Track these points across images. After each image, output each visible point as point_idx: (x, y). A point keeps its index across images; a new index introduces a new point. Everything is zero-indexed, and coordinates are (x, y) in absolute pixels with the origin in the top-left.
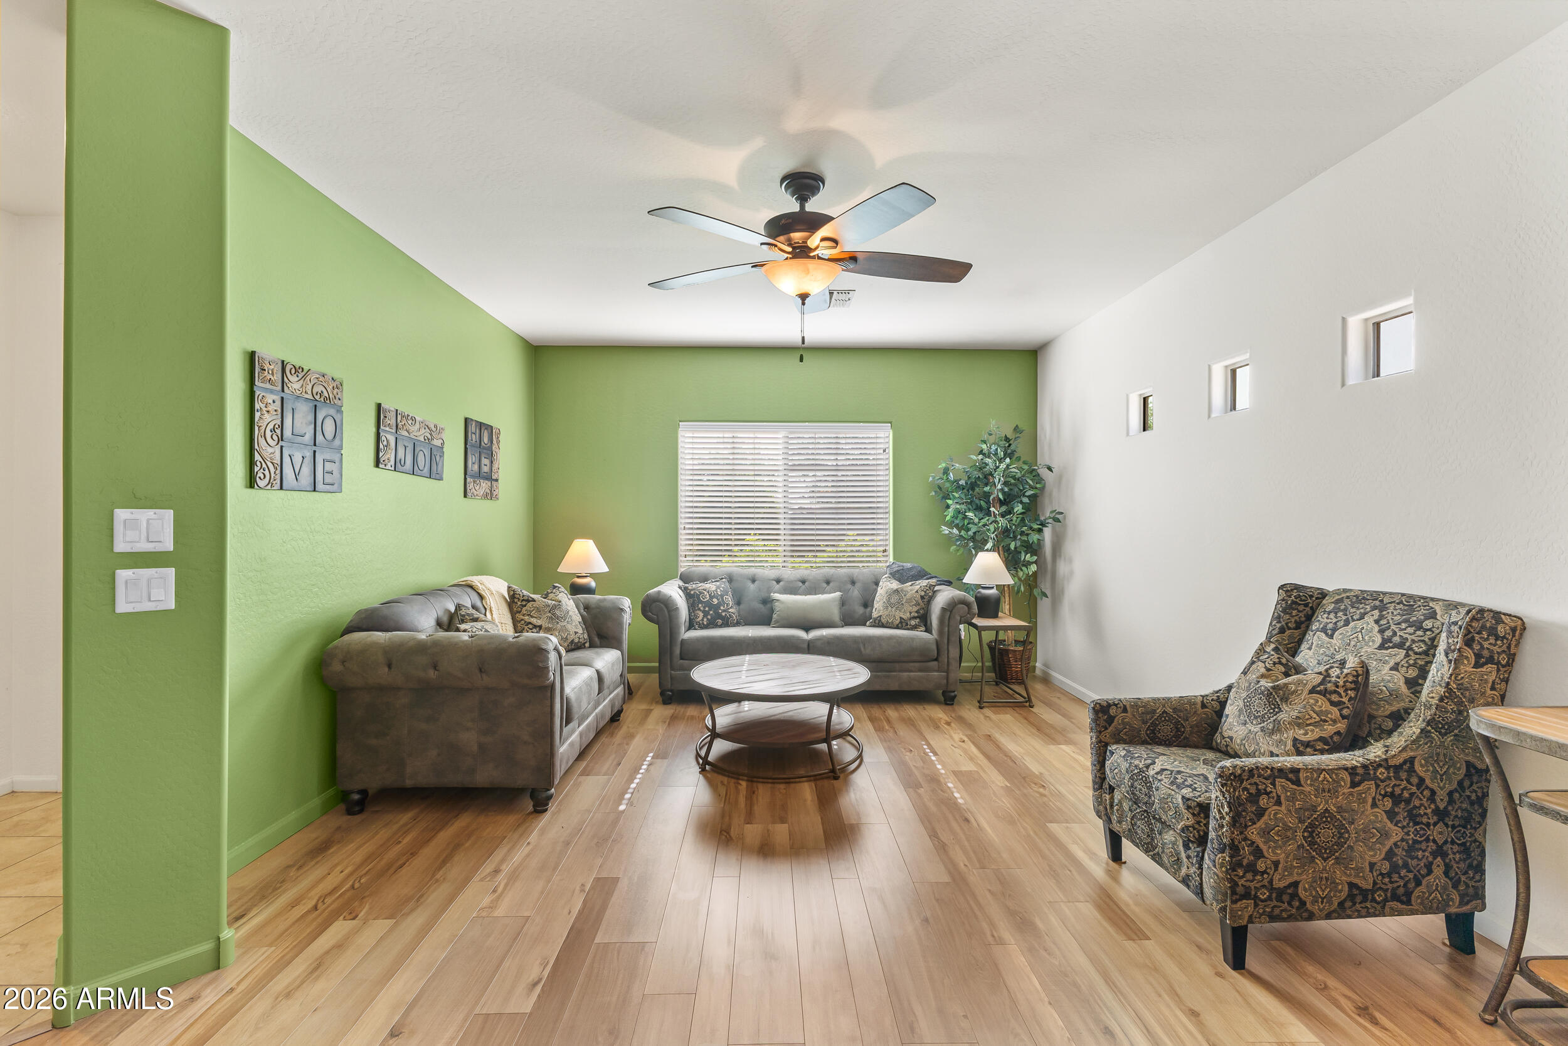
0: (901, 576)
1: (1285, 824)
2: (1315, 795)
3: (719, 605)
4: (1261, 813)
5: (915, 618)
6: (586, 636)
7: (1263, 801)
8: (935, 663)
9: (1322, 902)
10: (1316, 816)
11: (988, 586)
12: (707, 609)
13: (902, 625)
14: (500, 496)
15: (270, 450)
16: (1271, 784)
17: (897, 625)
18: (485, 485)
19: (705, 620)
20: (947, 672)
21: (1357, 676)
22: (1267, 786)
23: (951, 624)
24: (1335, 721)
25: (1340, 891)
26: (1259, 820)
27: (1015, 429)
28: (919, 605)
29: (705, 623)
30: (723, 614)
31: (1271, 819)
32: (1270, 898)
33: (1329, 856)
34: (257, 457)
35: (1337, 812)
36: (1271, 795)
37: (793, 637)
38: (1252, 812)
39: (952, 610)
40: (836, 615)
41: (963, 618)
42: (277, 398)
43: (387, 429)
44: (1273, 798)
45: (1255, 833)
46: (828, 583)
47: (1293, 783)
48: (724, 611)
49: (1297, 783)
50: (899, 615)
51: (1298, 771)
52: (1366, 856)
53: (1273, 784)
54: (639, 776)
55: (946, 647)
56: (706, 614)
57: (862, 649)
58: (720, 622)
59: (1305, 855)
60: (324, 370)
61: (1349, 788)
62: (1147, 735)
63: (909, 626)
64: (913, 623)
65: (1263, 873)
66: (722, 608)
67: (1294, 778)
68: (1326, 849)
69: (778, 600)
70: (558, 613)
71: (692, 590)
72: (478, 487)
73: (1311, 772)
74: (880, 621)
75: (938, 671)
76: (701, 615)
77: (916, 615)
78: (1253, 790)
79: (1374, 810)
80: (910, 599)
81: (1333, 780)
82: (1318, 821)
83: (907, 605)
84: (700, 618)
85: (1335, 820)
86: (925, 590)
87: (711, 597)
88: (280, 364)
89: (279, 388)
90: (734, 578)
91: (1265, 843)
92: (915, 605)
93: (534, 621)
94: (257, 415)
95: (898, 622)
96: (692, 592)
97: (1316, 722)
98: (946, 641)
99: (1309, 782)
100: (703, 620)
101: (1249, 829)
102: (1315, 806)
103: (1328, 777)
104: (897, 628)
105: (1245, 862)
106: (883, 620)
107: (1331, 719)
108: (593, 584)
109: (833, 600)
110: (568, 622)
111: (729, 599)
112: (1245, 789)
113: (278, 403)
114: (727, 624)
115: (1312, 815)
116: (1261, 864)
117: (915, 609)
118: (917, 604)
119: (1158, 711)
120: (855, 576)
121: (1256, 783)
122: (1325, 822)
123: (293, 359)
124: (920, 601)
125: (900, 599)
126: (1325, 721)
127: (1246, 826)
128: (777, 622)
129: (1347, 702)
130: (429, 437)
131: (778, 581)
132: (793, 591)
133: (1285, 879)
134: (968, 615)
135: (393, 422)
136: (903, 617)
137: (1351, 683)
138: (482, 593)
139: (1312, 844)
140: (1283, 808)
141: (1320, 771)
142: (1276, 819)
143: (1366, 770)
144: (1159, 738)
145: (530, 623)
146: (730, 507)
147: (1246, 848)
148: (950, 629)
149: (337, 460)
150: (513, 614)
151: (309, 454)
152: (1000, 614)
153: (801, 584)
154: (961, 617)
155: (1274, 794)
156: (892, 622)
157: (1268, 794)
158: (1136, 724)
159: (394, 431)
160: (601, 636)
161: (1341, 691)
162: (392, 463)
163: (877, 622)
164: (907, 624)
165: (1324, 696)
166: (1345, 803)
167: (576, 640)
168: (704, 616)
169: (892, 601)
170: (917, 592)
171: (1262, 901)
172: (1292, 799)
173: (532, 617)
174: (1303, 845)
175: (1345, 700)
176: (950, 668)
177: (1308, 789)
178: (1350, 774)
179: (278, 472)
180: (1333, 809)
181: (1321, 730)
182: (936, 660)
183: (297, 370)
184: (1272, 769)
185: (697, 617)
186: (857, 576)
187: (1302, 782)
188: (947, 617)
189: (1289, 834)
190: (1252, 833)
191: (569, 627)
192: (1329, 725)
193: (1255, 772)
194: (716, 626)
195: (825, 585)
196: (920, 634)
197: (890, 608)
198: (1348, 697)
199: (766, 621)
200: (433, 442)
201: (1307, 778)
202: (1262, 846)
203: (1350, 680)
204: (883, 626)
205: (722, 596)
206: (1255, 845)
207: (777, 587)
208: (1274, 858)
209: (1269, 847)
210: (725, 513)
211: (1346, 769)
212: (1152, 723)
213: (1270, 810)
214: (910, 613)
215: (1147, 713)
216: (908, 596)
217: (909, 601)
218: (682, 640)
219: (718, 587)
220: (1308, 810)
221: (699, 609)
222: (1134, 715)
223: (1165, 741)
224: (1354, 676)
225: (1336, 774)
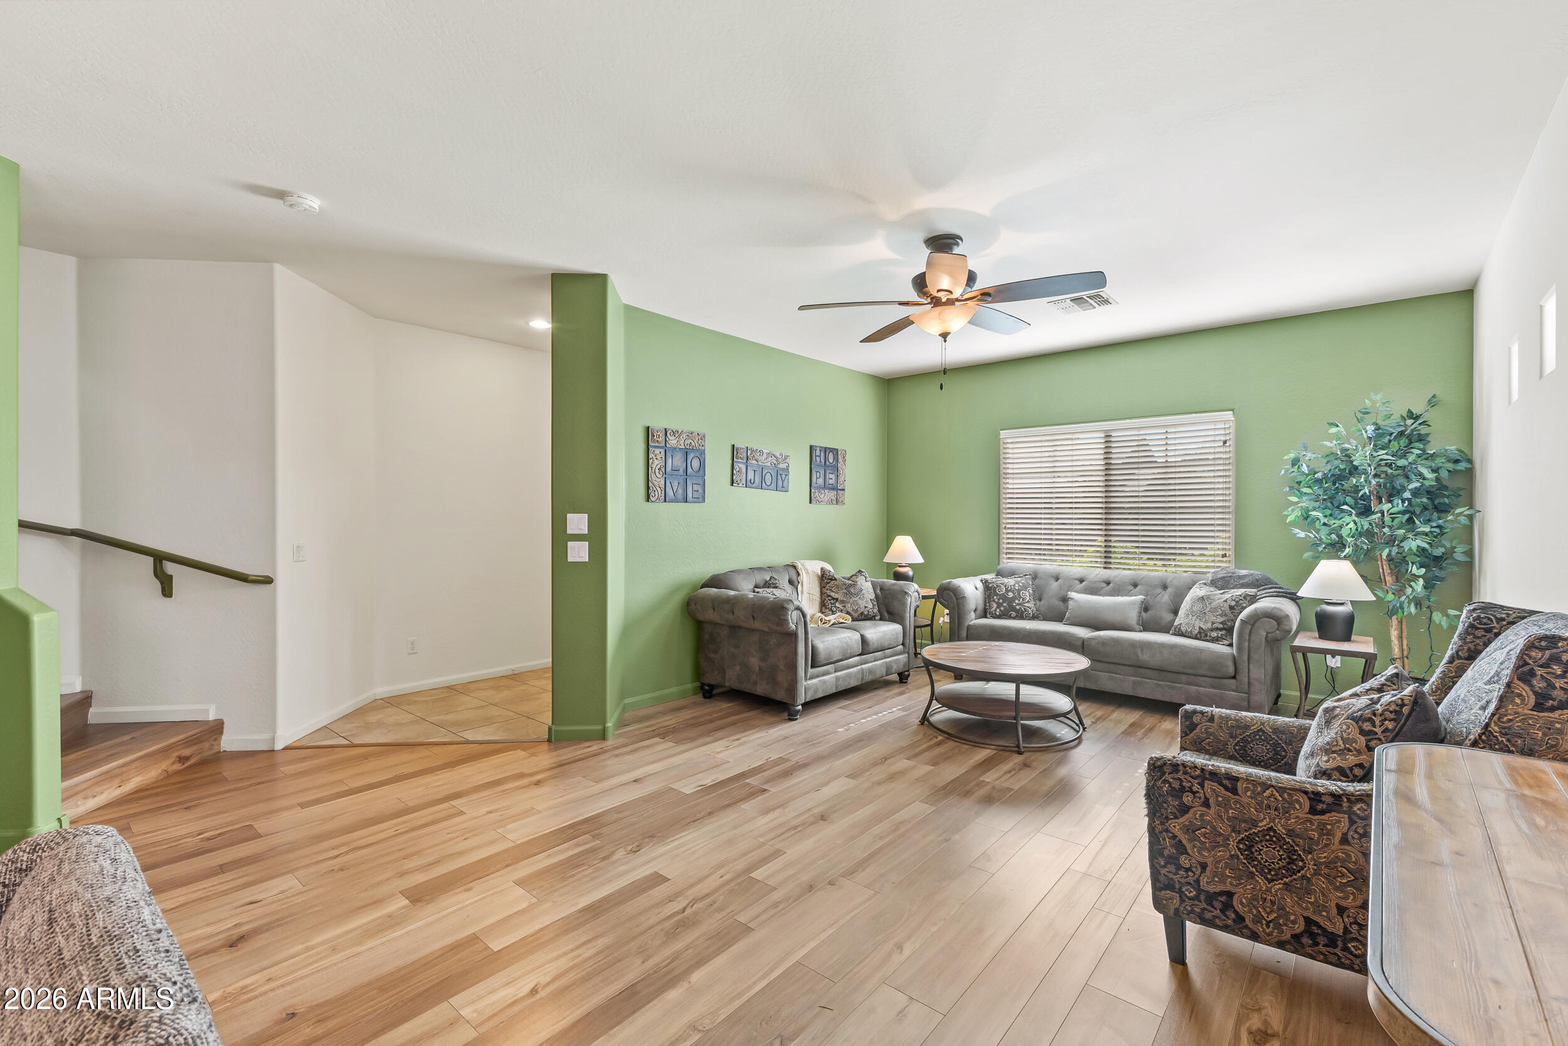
0: (1222, 583)
1: (1214, 828)
2: (1256, 809)
3: (1013, 599)
4: (1184, 810)
5: (1217, 629)
6: (875, 611)
7: (1187, 798)
8: (1233, 681)
9: (1268, 927)
10: (1256, 831)
11: (1334, 601)
12: (1001, 601)
13: (1202, 635)
14: (846, 502)
15: (658, 480)
16: (1199, 784)
17: (1196, 635)
18: (832, 495)
19: (998, 610)
20: (1248, 693)
21: (1403, 705)
22: (1193, 785)
23: (1252, 639)
24: (1359, 752)
25: (1294, 922)
26: (1182, 816)
27: (1430, 401)
28: (1226, 615)
29: (998, 614)
30: (1018, 607)
31: (1196, 819)
32: (1197, 898)
33: (1274, 878)
34: (650, 484)
35: (1286, 834)
36: (1197, 795)
37: (1068, 633)
38: (1174, 806)
39: (1254, 623)
40: (1133, 617)
41: (1269, 635)
42: (663, 451)
43: (740, 460)
44: (1200, 798)
45: (1177, 827)
46: (1135, 585)
47: (1227, 789)
48: (1019, 604)
49: (1234, 791)
50: (1199, 624)
51: (1237, 779)
52: (1331, 895)
53: (1202, 786)
54: (875, 717)
55: (1246, 664)
56: (999, 605)
57: (1140, 654)
58: (1014, 614)
59: (1241, 867)
60: (692, 429)
61: (1307, 813)
62: (1236, 750)
63: (1208, 638)
64: (1214, 634)
65: (1187, 870)
66: (1017, 601)
67: (1229, 785)
68: (1270, 870)
69: (1072, 599)
70: (852, 590)
71: (991, 583)
72: (823, 495)
73: (1254, 785)
74: (1180, 629)
75: (1236, 691)
76: (995, 606)
77: (1221, 626)
78: (1176, 785)
79: (1343, 847)
80: (1215, 608)
81: (1284, 799)
82: (1258, 837)
83: (1210, 615)
84: (994, 609)
85: (1282, 842)
86: (1237, 600)
87: (1007, 591)
88: (664, 431)
89: (664, 445)
90: (1039, 575)
91: (1190, 840)
92: (1221, 615)
93: (833, 594)
94: (651, 461)
95: (1196, 632)
96: (990, 585)
97: (1340, 750)
98: (1246, 658)
99: (1249, 793)
100: (996, 610)
101: (1170, 822)
102: (1256, 821)
103: (1277, 795)
104: (1196, 638)
105: (1166, 853)
106: (1182, 629)
107: (1355, 748)
108: (911, 573)
109: (1132, 603)
110: (860, 598)
111: (1027, 594)
112: (1165, 781)
113: (663, 453)
114: (1021, 616)
115: (1250, 829)
116: (1185, 860)
117: (1221, 619)
118: (1224, 614)
119: (1252, 728)
120: (1169, 580)
121: (1179, 779)
122: (1267, 840)
123: (671, 426)
124: (1228, 611)
125: (1203, 607)
126: (1349, 750)
127: (1167, 818)
128: (1068, 619)
129: (1379, 733)
130: (775, 462)
131: (1081, 581)
132: (1093, 590)
133: (1215, 885)
134: (1278, 632)
135: (745, 454)
136: (1203, 627)
137: (1391, 712)
138: (800, 571)
139: (1251, 858)
140: (1212, 811)
141: (1266, 786)
142: (1202, 820)
143: (1335, 800)
144: (1252, 758)
145: (830, 596)
146: (1051, 508)
147: (1167, 840)
148: (1251, 645)
149: (701, 483)
150: (822, 587)
151: (682, 481)
152: (1353, 637)
153: (1105, 585)
154: (1267, 633)
155: (1202, 795)
156: (1191, 632)
157: (1194, 793)
158: (1223, 736)
159: (745, 461)
160: (889, 613)
161: (1377, 720)
162: (744, 482)
163: (1177, 630)
164: (1206, 636)
165: (1357, 723)
166: (1300, 829)
167: (866, 613)
168: (997, 607)
169: (1195, 609)
170: (1226, 601)
171: (1189, 898)
172: (1226, 805)
173: (832, 591)
174: (1238, 856)
175: (1378, 730)
176: (1252, 689)
177: (1245, 800)
178: (1309, 798)
179: (663, 492)
180: (1281, 830)
181: (1342, 760)
182: (1234, 677)
183: (674, 433)
184: (1202, 770)
185: (991, 607)
186: (1171, 581)
187: (1240, 792)
188: (1248, 631)
189: (1220, 839)
190: (1174, 827)
191: (860, 602)
192: (1353, 755)
193: (1181, 768)
194: (1010, 617)
195: (1131, 588)
196: (1220, 648)
197: (1190, 616)
198: (1383, 728)
199: (1059, 618)
200: (779, 466)
201: (1247, 789)
202: (1184, 842)
203: (1391, 709)
204: (1182, 635)
205: (1019, 591)
206: (1177, 839)
207: (1080, 586)
208: (1202, 860)
209: (1194, 846)
210: (1045, 513)
211: (1306, 793)
212: (1242, 739)
213: (1195, 809)
214: (1213, 623)
215: (1238, 727)
216: (1214, 604)
217: (1216, 609)
218: (969, 626)
219: (1017, 583)
220: (1245, 821)
221: (994, 601)
222: (1221, 727)
223: (1260, 762)
224: (1397, 705)
225: (1289, 795)
